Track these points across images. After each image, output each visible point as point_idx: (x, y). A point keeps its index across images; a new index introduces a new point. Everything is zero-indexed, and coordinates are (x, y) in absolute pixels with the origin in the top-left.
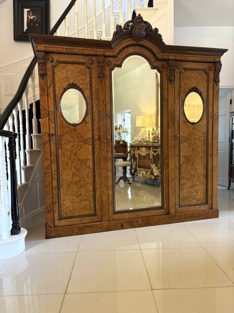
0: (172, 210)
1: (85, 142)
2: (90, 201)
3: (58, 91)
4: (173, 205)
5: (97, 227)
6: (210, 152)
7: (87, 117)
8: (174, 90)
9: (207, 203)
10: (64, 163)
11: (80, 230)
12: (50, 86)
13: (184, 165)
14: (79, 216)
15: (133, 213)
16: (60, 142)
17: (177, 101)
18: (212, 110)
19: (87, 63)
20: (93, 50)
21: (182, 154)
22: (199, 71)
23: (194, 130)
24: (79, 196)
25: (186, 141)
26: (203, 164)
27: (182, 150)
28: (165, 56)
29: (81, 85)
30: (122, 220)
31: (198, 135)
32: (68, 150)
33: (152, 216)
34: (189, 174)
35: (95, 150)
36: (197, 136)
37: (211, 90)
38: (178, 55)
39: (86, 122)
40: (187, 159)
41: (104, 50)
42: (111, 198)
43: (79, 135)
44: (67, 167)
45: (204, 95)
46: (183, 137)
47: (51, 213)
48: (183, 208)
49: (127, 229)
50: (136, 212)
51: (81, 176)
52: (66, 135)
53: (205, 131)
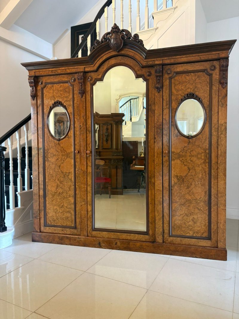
0: (158, 238)
1: (68, 155)
2: (71, 213)
3: (46, 109)
4: (160, 233)
5: (75, 240)
6: (214, 173)
7: (69, 132)
8: (162, 99)
9: (209, 238)
10: (49, 174)
11: (60, 239)
12: (40, 106)
13: (176, 187)
14: (61, 226)
15: (112, 233)
16: (47, 155)
17: (166, 111)
18: (216, 120)
19: (70, 81)
20: (74, 68)
21: (173, 173)
22: (197, 73)
23: (190, 146)
24: (61, 207)
25: (179, 158)
26: (203, 188)
27: (174, 168)
28: (150, 62)
29: (64, 102)
30: (100, 239)
31: (196, 152)
32: (53, 163)
33: (134, 240)
34: (183, 198)
35: (76, 164)
36: (194, 152)
37: (216, 95)
38: (166, 58)
39: (69, 137)
40: (181, 179)
41: (85, 66)
42: (90, 213)
43: (63, 149)
44: (52, 178)
45: (206, 101)
46: (175, 154)
47: (38, 219)
48: (175, 238)
49: (105, 248)
50: (116, 233)
51: (64, 188)
52: (52, 149)
53: (206, 146)
